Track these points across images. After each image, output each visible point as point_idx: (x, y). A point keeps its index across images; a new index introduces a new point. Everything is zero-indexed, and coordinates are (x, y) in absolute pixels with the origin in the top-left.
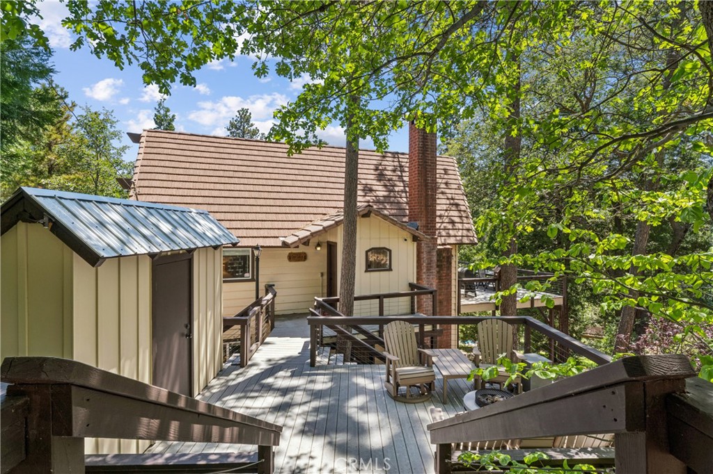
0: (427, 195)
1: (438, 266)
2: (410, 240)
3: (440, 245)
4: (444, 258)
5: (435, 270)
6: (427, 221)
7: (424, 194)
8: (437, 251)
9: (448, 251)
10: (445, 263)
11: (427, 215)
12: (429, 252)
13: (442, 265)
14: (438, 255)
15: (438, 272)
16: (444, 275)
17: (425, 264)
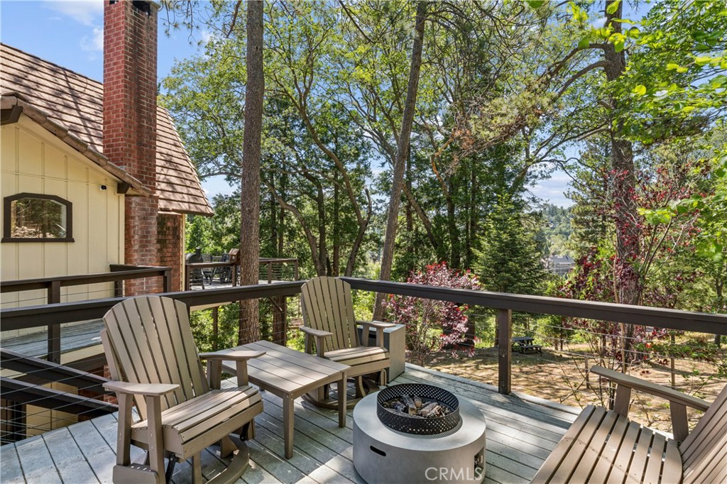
0: (140, 126)
1: (159, 241)
2: (111, 190)
3: (161, 210)
4: (168, 229)
5: (154, 247)
6: (140, 167)
7: (136, 124)
8: (158, 218)
9: (175, 219)
10: (170, 237)
11: (140, 159)
12: (144, 218)
13: (165, 240)
14: (159, 224)
15: (160, 250)
16: (169, 254)
17: (136, 237)
